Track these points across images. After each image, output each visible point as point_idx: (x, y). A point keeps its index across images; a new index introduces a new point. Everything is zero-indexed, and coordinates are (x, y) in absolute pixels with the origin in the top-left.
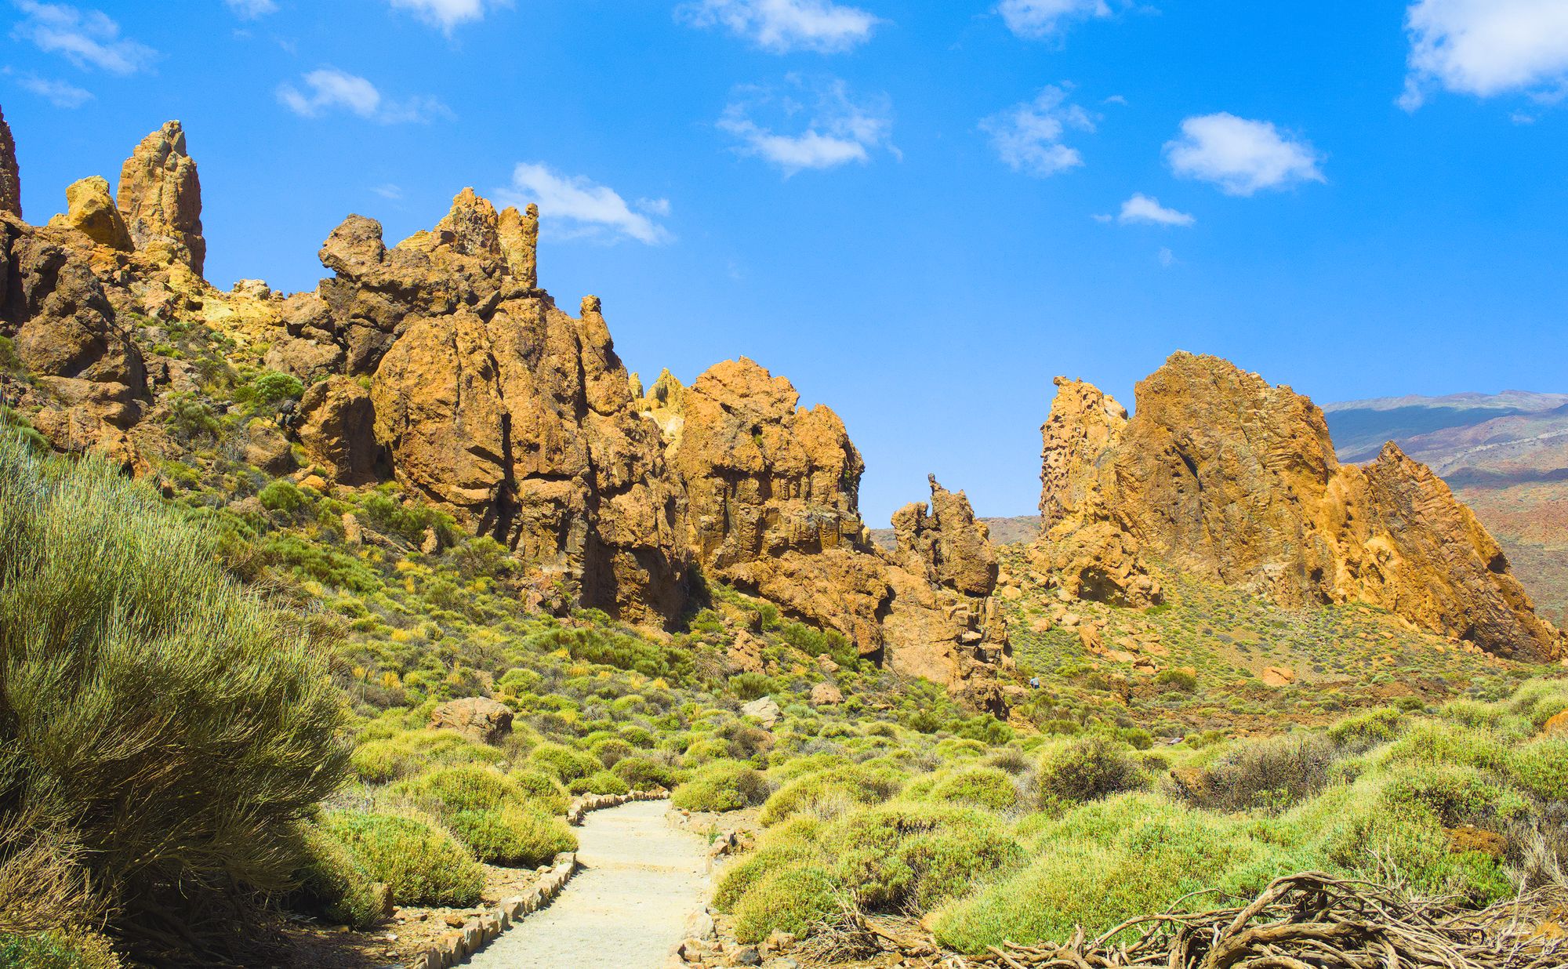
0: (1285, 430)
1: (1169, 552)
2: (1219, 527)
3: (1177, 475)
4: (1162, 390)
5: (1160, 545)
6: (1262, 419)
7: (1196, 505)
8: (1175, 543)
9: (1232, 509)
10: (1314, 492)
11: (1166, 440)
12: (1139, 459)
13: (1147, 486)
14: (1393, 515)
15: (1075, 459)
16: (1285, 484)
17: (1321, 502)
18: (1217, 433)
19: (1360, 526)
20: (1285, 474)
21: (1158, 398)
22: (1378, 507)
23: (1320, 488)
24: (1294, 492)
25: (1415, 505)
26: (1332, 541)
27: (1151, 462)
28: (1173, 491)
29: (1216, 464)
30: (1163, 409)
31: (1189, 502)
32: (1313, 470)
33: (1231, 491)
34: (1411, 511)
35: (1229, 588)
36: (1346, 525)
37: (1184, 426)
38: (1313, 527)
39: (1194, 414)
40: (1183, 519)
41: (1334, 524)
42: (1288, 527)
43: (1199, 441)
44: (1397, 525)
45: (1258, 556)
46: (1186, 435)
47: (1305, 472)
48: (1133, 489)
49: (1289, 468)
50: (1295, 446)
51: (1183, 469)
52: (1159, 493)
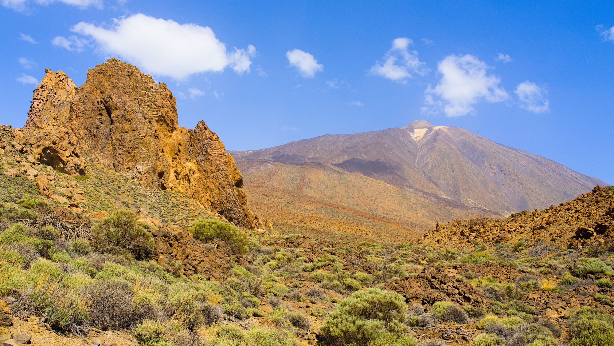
0: (160, 103)
1: (89, 151)
2: (118, 143)
3: (101, 114)
4: (102, 73)
5: (85, 147)
6: (148, 96)
7: (108, 130)
8: (94, 146)
9: (127, 136)
10: (166, 136)
11: (97, 97)
12: (83, 103)
13: (85, 116)
14: (199, 153)
15: (48, 104)
16: (155, 128)
17: (168, 141)
18: (126, 98)
19: (183, 155)
20: (155, 124)
21: (99, 77)
22: (192, 149)
23: (169, 134)
24: (158, 133)
25: (209, 151)
26: (171, 160)
27: (90, 105)
28: (98, 122)
29: (122, 112)
30: (101, 82)
31: (105, 129)
32: (168, 125)
33: (127, 126)
34: (207, 153)
35: (118, 174)
36: (177, 154)
37: (109, 92)
38: (163, 152)
39: (116, 87)
40: (99, 136)
41: (173, 153)
42: (152, 149)
43: (116, 100)
44: (201, 158)
45: (134, 160)
46: (110, 96)
47: (164, 125)
48: (77, 117)
49: (157, 121)
50: (163, 112)
51: (104, 112)
52: (90, 121)
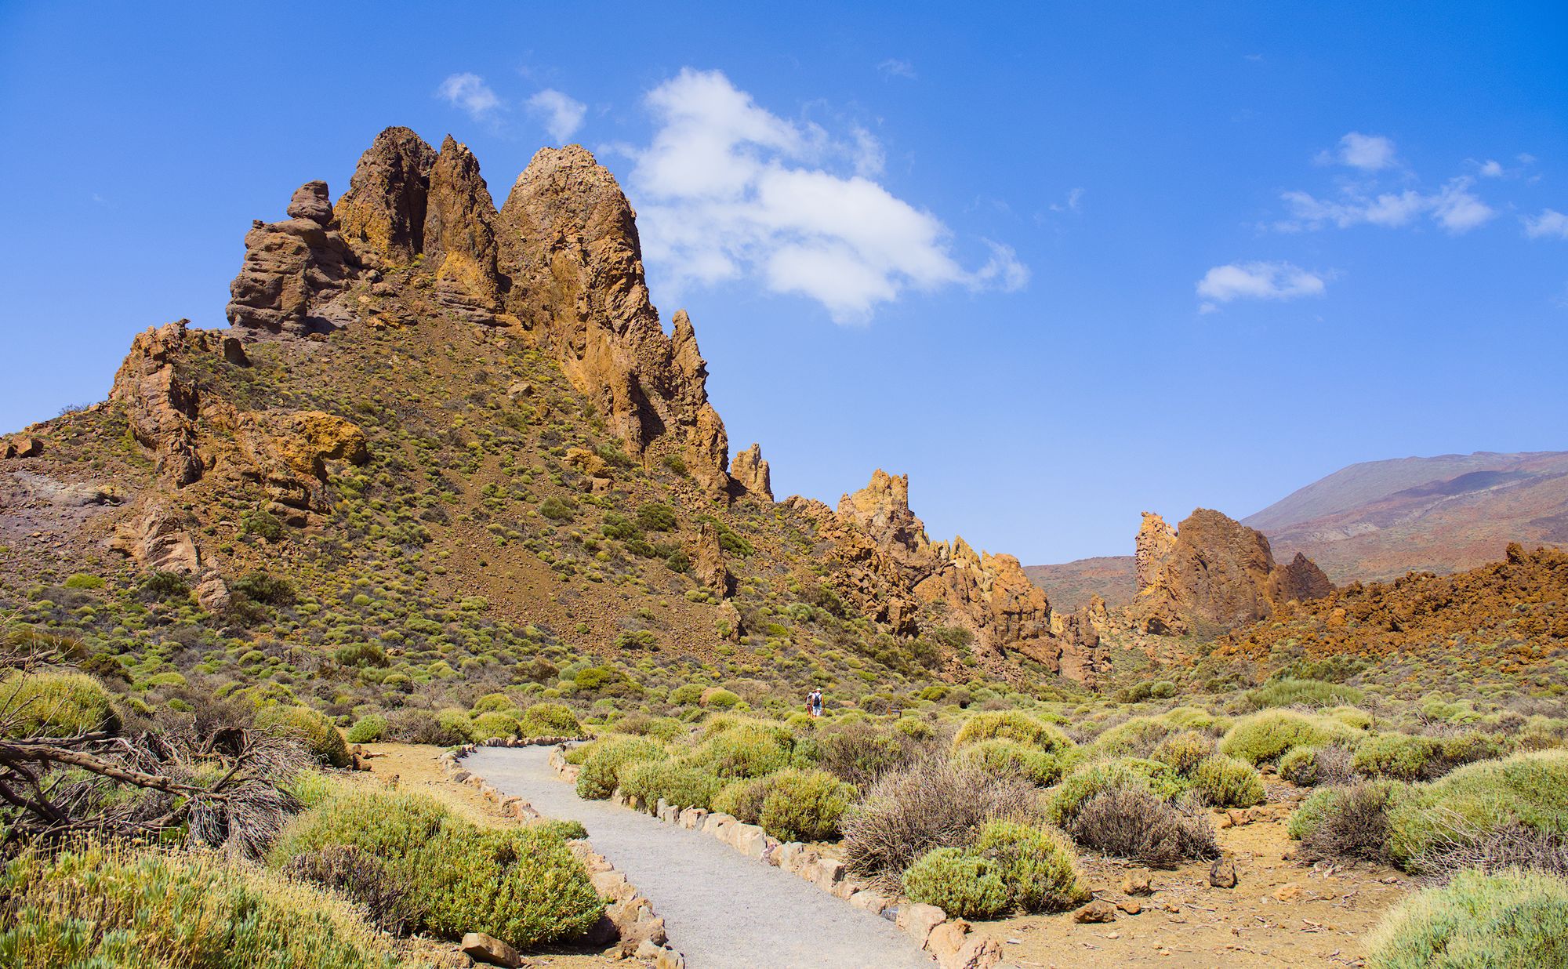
0: (1248, 549)
1: (1193, 608)
2: (1217, 596)
3: (1198, 570)
4: (1189, 528)
5: (1189, 605)
6: (1237, 543)
7: (1206, 585)
8: (1196, 604)
9: (1223, 587)
10: (1262, 578)
11: (1192, 553)
12: (1179, 562)
13: (1183, 576)
14: (1300, 589)
15: (1151, 558)
16: (1248, 575)
17: (1266, 583)
18: (1216, 550)
19: (1284, 594)
20: (1248, 570)
21: (1188, 532)
22: (1293, 585)
23: (1265, 576)
24: (1252, 579)
25: (1310, 584)
26: (1271, 602)
27: (1185, 564)
28: (1195, 578)
29: (1215, 565)
30: (1191, 538)
31: (1203, 584)
32: (1261, 568)
33: (1222, 578)
34: (1308, 587)
35: (1222, 626)
36: (1278, 594)
37: (1201, 546)
38: (1262, 595)
39: (1205, 540)
40: (1200, 592)
41: (1272, 594)
42: (1249, 595)
43: (1208, 554)
44: (1302, 594)
45: (1236, 610)
46: (1201, 551)
47: (1258, 569)
48: (1176, 577)
49: (1250, 567)
50: (1253, 556)
51: (1201, 567)
52: (1189, 579)
